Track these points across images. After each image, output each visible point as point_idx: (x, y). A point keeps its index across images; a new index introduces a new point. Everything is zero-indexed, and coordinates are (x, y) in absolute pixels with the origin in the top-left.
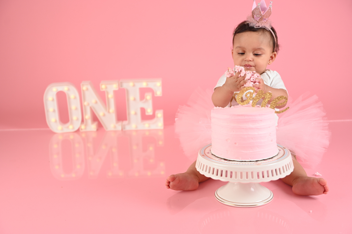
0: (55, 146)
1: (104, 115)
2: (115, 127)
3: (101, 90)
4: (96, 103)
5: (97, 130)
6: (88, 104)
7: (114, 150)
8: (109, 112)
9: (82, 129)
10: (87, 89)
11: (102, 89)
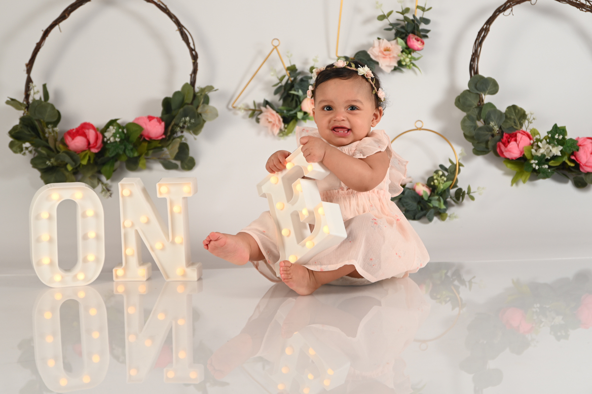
0: (48, 315)
1: (163, 249)
2: (184, 275)
3: (159, 196)
4: (148, 222)
5: (149, 279)
6: (133, 225)
7: (181, 322)
8: (173, 242)
9: (117, 277)
10: (131, 195)
11: (161, 193)
